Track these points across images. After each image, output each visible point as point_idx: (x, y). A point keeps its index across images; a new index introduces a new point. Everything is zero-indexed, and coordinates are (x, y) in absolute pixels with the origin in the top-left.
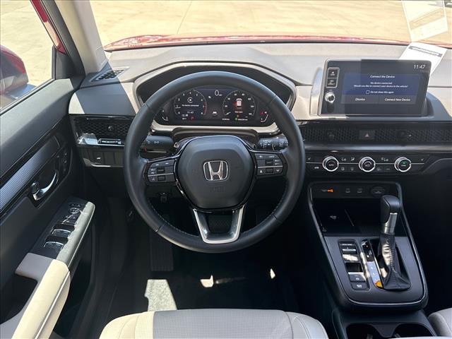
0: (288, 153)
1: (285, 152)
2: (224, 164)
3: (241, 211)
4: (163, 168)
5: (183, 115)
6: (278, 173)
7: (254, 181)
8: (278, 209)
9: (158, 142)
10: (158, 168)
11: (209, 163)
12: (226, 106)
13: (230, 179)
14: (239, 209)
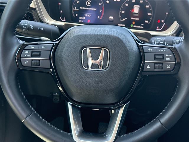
0: (183, 47)
1: (180, 47)
2: (106, 52)
3: (121, 111)
4: (39, 51)
5: (80, 18)
6: (168, 71)
7: (139, 77)
8: (164, 114)
9: (42, 29)
10: (33, 51)
11: (88, 49)
12: (123, 12)
13: (111, 71)
14: (119, 108)
